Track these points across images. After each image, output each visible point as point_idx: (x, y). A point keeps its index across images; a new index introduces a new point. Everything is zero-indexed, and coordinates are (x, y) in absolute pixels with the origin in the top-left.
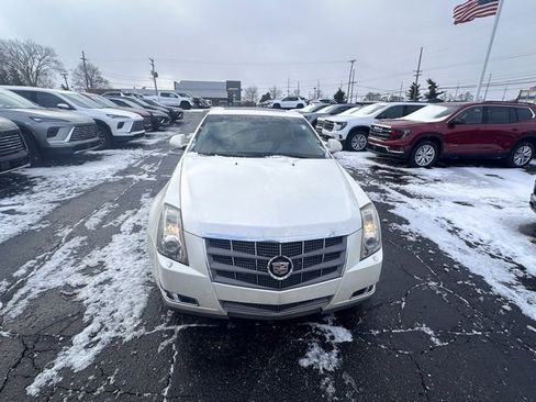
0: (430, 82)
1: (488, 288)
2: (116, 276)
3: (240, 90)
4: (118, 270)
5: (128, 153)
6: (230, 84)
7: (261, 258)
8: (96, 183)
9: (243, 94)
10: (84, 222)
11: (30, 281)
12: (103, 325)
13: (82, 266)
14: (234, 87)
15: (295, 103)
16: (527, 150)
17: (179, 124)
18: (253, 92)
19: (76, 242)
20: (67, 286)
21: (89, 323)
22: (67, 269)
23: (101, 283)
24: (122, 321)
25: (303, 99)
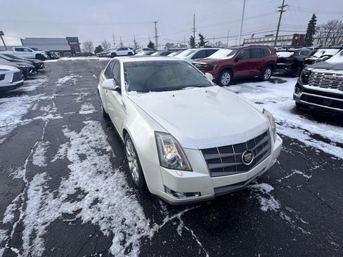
0: (200, 35)
1: (303, 144)
2: (100, 195)
3: (78, 44)
4: (97, 190)
5: (18, 100)
6: (70, 40)
7: (238, 154)
8: (11, 129)
9: (81, 47)
10: (30, 162)
11: (26, 221)
12: (125, 233)
13: (64, 196)
14: (73, 41)
15: (126, 52)
16: (269, 71)
17: (43, 73)
18: (89, 45)
19: (39, 179)
20: (66, 215)
21: (112, 236)
22: (52, 202)
23: (92, 204)
24: (136, 225)
25: (131, 49)
